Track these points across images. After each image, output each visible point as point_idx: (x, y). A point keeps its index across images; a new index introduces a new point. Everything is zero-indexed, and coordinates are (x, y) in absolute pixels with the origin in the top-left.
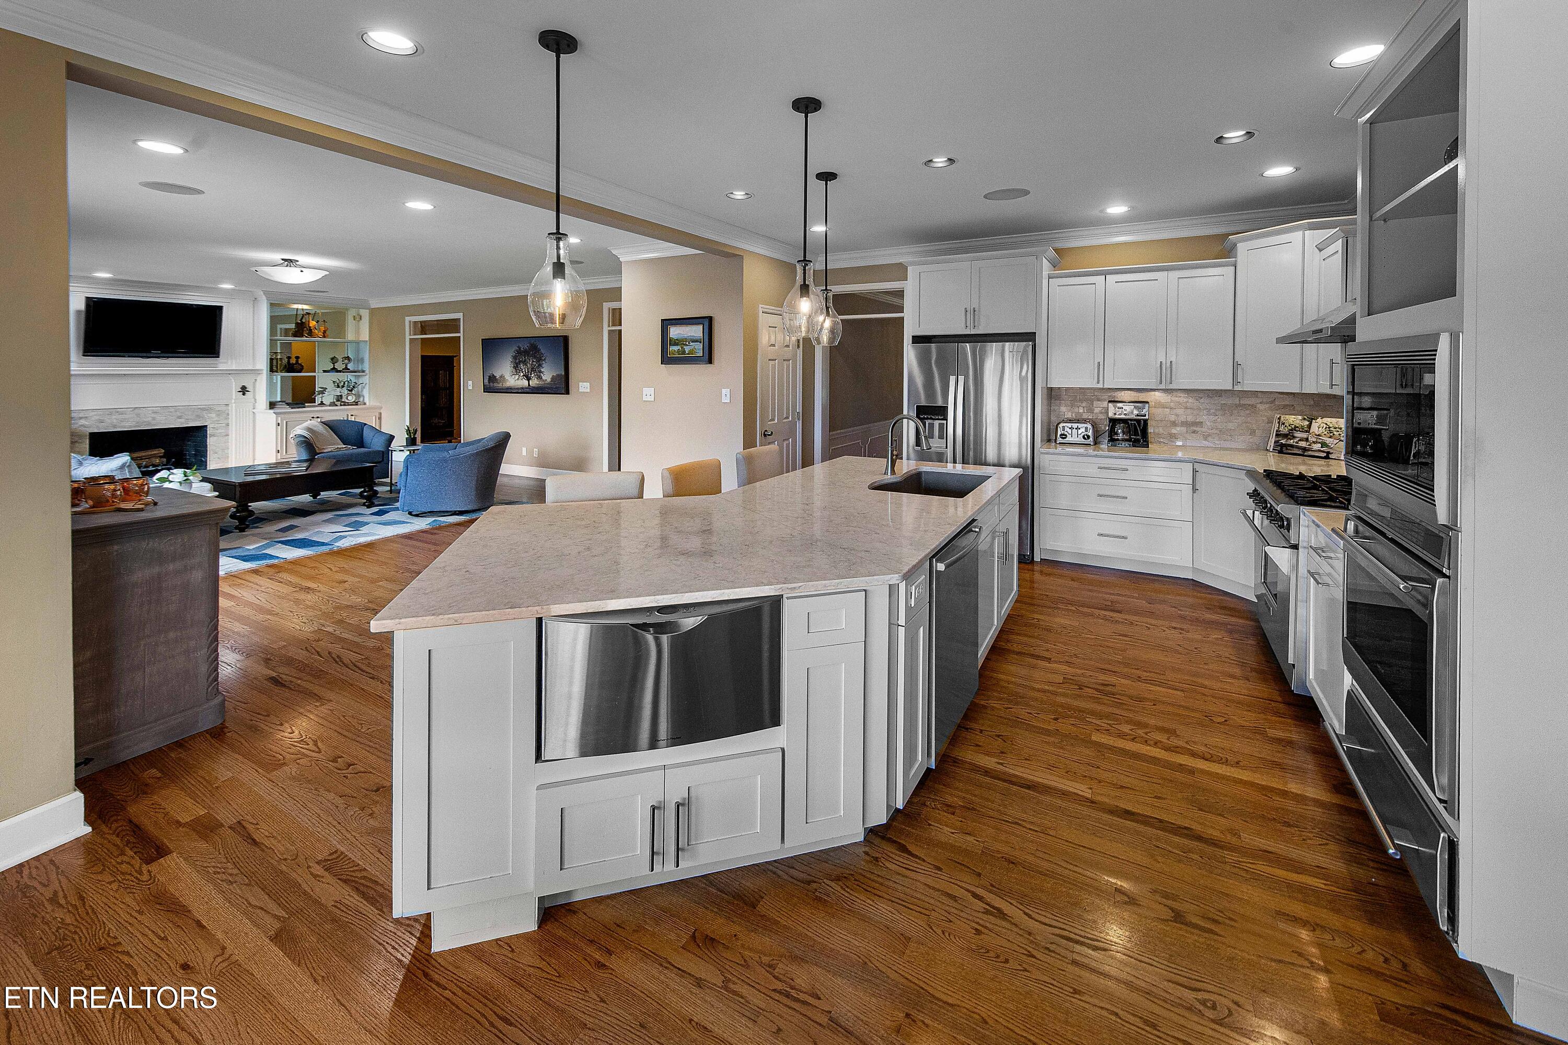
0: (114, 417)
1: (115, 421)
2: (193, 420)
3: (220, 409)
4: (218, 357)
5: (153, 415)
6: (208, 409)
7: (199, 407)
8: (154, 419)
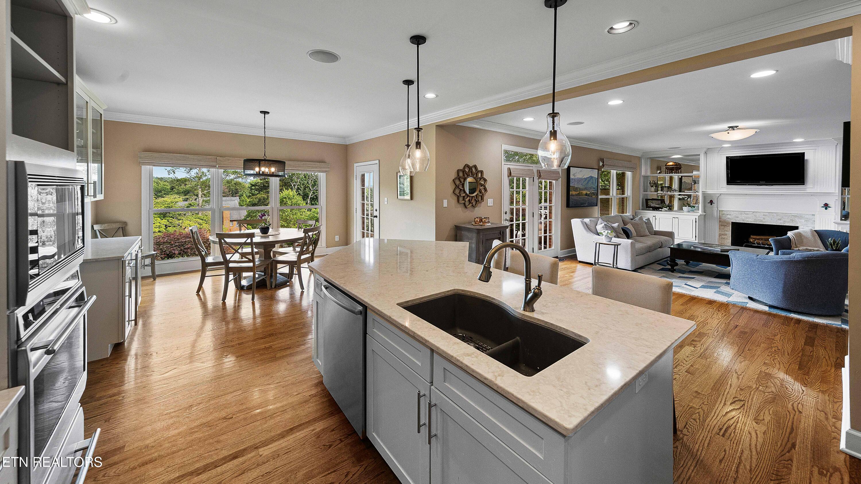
0: (743, 215)
1: (743, 217)
2: (789, 222)
3: (808, 217)
4: (804, 184)
5: (763, 217)
6: (800, 217)
7: (793, 214)
8: (764, 219)
